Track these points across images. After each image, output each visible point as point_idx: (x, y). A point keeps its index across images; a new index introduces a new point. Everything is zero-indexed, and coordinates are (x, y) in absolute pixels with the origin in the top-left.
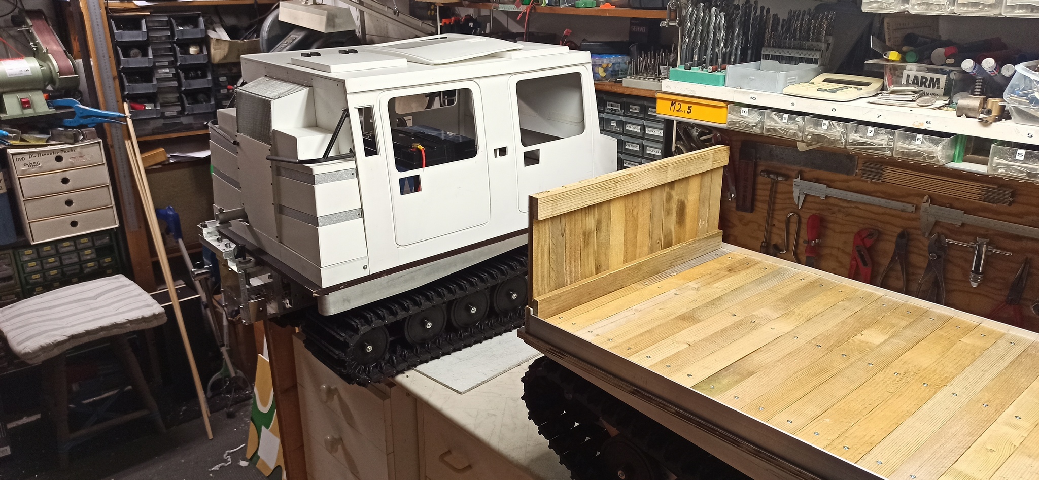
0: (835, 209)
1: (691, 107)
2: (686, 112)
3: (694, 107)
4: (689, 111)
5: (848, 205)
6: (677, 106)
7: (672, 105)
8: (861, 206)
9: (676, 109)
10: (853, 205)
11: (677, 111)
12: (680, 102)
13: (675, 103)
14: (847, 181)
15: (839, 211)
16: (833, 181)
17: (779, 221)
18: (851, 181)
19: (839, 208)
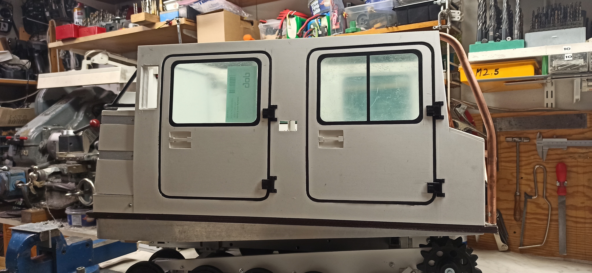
0: (576, 156)
1: (498, 69)
2: (493, 74)
4: (497, 72)
5: (587, 151)
6: (483, 71)
7: (478, 72)
11: (484, 75)
12: (485, 68)
13: (480, 70)
14: (583, 133)
15: (580, 157)
16: (570, 135)
17: (526, 174)
19: (580, 154)
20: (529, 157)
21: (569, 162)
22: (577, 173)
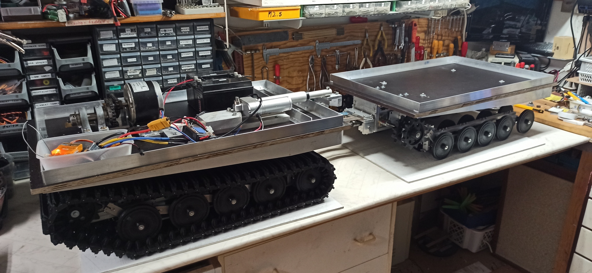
0: (283, 58)
1: (281, 12)
2: (279, 16)
3: (283, 12)
4: (280, 15)
5: (287, 55)
6: (273, 14)
7: (269, 13)
8: (293, 53)
9: (272, 16)
10: (289, 54)
11: (273, 16)
12: (274, 11)
13: (271, 12)
14: (285, 44)
15: (284, 59)
16: (280, 45)
17: (257, 74)
18: (287, 43)
19: (284, 57)
20: (259, 62)
21: (280, 62)
22: (283, 69)
